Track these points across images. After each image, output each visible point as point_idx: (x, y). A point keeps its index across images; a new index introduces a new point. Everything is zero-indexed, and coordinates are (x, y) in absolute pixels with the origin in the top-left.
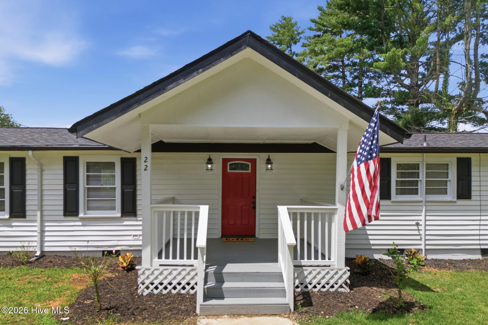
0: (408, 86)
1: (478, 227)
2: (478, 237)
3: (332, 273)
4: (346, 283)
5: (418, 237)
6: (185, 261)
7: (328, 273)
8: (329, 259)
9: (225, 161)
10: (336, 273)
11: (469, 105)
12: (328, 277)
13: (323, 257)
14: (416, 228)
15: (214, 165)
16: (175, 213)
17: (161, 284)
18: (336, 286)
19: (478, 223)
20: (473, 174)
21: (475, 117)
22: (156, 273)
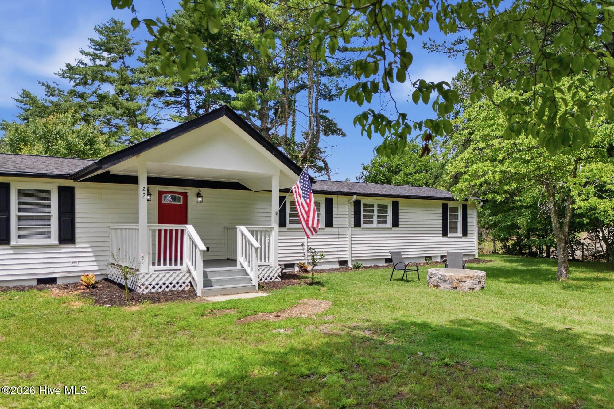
0: (260, 128)
1: (336, 246)
2: (336, 253)
3: (271, 269)
4: (279, 276)
5: (302, 255)
6: (173, 267)
7: (269, 270)
8: (269, 261)
9: (161, 193)
10: (274, 269)
11: (312, 154)
12: (269, 272)
13: (265, 260)
14: (301, 247)
15: (152, 196)
16: (166, 231)
17: (157, 284)
18: (273, 278)
19: (337, 243)
20: (334, 209)
21: (316, 165)
22: (154, 276)
